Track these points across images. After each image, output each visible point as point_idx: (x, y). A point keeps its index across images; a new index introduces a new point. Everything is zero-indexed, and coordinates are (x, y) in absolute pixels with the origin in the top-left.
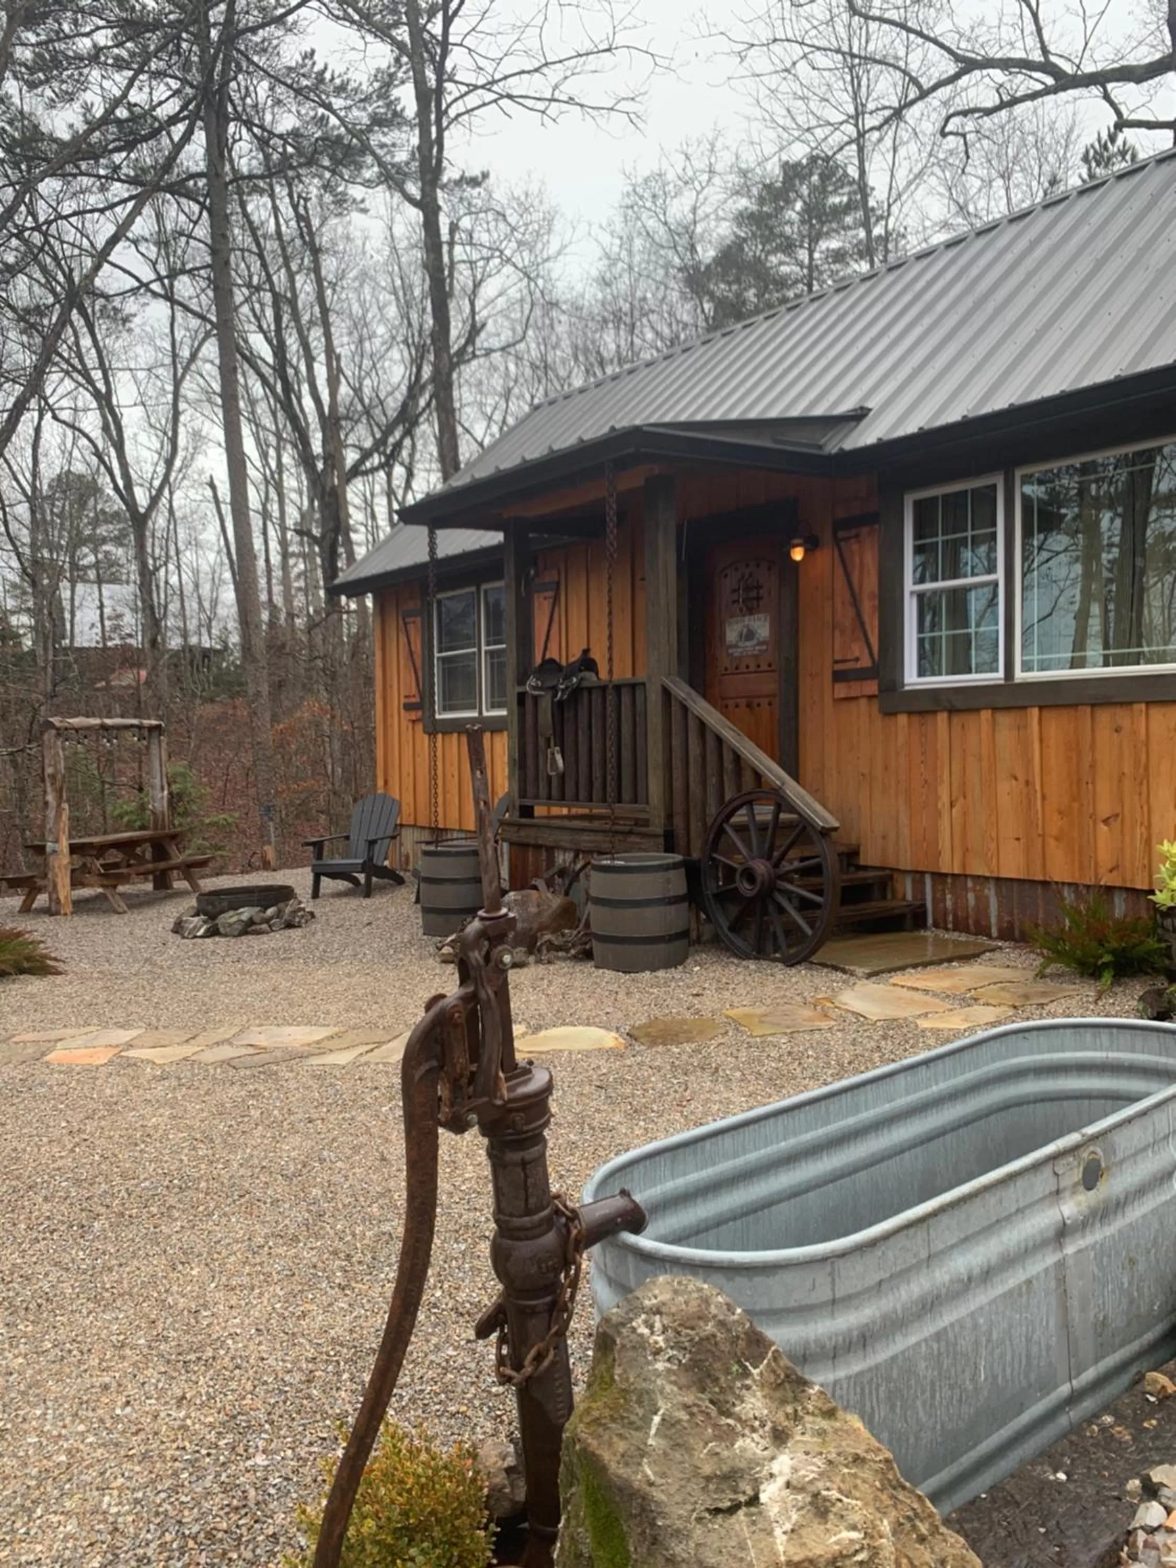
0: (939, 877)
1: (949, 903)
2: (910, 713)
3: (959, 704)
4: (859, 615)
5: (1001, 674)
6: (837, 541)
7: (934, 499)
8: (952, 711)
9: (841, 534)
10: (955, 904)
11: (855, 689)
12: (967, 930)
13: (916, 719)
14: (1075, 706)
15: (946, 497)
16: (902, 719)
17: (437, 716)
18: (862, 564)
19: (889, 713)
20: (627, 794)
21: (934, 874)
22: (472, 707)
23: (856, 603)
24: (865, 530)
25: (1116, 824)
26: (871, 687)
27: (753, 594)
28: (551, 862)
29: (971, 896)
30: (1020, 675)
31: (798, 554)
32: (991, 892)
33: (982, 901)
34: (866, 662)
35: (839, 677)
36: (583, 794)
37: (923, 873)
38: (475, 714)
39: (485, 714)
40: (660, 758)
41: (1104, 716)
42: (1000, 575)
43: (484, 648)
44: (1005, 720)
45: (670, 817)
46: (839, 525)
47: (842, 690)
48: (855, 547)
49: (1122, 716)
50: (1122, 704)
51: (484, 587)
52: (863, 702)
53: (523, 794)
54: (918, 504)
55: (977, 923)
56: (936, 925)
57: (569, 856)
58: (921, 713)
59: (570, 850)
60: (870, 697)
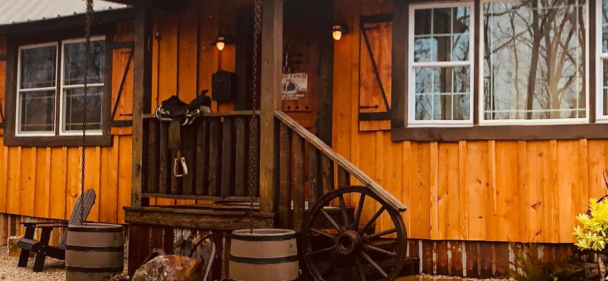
0: (428, 243)
1: (434, 259)
2: (412, 141)
3: (445, 138)
4: (378, 78)
5: (471, 120)
6: (363, 30)
7: (428, 11)
8: (440, 142)
9: (366, 26)
10: (439, 258)
11: (375, 125)
12: (447, 274)
13: (415, 145)
14: (516, 140)
15: (436, 10)
16: (407, 144)
17: (17, 134)
18: (380, 47)
19: (397, 141)
20: (239, 189)
21: (424, 241)
22: (50, 129)
23: (376, 69)
24: (383, 24)
25: (540, 208)
26: (387, 125)
27: (295, 59)
28: (170, 236)
29: (449, 253)
30: (482, 122)
31: (337, 36)
32: (463, 250)
33: (457, 256)
34: (382, 109)
35: (363, 117)
36: (199, 190)
37: (417, 240)
38: (52, 134)
39: (61, 134)
40: (271, 166)
41: (533, 147)
42: (471, 62)
43: (62, 86)
44: (473, 147)
45: (276, 205)
46: (363, 20)
47: (365, 126)
48: (376, 34)
49: (543, 147)
50: (542, 140)
51: (64, 42)
52: (380, 134)
53: (145, 189)
54: (417, 12)
55: (453, 269)
56: (425, 272)
57: (187, 234)
58: (420, 142)
59: (187, 228)
60: (385, 131)
